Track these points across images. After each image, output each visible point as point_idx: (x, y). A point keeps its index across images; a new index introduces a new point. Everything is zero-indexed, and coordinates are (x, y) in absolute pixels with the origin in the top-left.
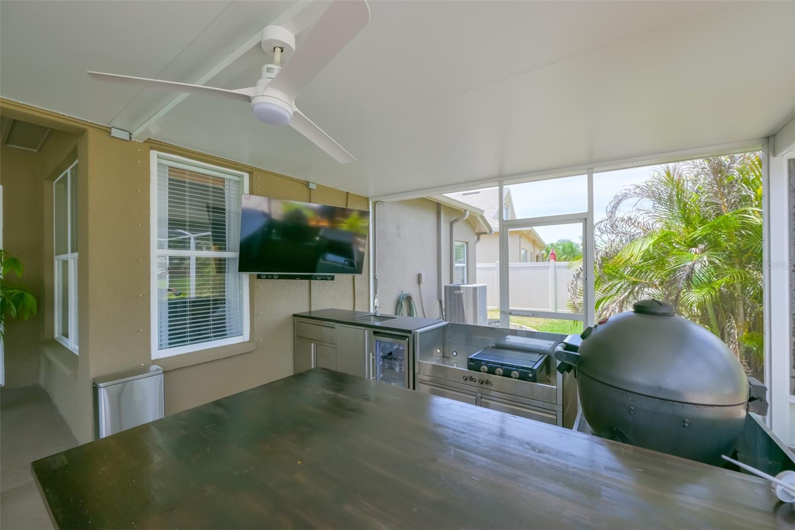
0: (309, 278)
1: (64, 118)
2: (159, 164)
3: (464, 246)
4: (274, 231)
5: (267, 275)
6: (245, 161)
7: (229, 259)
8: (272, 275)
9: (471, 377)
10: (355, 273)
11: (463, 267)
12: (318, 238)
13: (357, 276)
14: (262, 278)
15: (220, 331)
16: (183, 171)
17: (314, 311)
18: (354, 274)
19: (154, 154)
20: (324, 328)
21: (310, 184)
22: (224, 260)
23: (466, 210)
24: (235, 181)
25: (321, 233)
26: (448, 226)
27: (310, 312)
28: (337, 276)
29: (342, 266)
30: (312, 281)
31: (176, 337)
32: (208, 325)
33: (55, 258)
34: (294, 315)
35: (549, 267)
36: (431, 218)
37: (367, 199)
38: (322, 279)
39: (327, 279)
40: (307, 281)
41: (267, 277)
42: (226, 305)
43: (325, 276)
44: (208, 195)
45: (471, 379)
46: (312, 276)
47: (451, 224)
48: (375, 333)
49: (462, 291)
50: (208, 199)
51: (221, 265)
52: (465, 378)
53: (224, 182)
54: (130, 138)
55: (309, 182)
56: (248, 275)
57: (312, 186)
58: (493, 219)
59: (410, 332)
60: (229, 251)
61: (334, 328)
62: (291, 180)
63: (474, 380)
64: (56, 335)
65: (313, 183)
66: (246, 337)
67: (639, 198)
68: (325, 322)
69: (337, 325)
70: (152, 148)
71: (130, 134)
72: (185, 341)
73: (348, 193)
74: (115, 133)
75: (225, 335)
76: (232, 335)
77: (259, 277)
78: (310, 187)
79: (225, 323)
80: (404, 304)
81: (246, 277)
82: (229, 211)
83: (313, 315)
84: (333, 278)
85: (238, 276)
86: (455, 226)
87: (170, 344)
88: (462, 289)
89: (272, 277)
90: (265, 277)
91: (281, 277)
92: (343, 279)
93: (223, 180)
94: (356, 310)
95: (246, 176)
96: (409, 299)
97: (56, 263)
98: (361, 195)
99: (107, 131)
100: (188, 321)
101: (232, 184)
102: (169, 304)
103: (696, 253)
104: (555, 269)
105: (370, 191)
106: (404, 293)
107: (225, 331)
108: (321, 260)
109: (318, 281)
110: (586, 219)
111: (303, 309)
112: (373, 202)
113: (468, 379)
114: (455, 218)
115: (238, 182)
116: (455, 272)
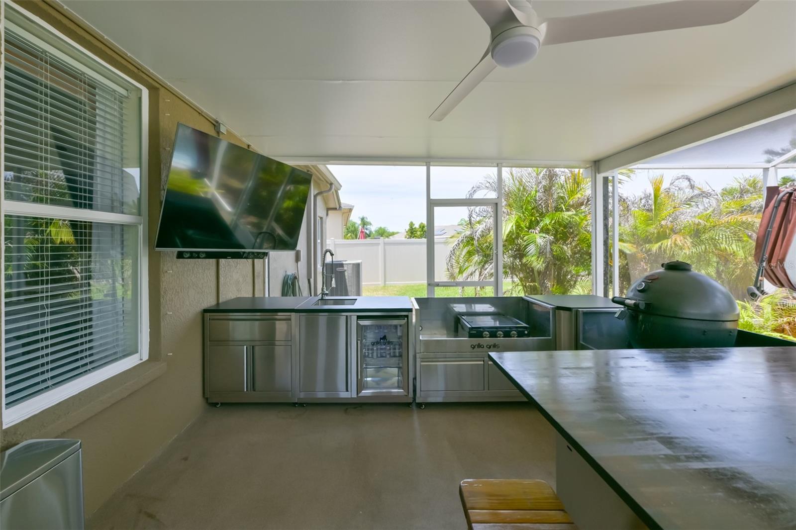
5: (191, 253)
8: (198, 253)
9: (479, 344)
14: (184, 258)
17: (223, 303)
21: (220, 125)
23: (332, 184)
27: (218, 304)
30: (218, 260)
34: (206, 311)
35: (379, 243)
41: (192, 255)
43: (257, 253)
45: (479, 346)
46: (244, 253)
47: (315, 197)
48: (359, 317)
49: (345, 268)
52: (473, 346)
55: (218, 123)
57: (223, 129)
59: (410, 310)
61: (289, 320)
62: (199, 113)
63: (482, 346)
65: (223, 125)
66: (144, 355)
67: (487, 191)
69: (295, 315)
73: (250, 146)
77: (180, 255)
78: (221, 130)
83: (221, 308)
86: (318, 199)
88: (344, 266)
89: (198, 255)
90: (188, 255)
91: (208, 255)
95: (145, 93)
103: (536, 233)
104: (384, 246)
106: (288, 273)
110: (497, 204)
111: (212, 302)
113: (476, 347)
114: (318, 191)
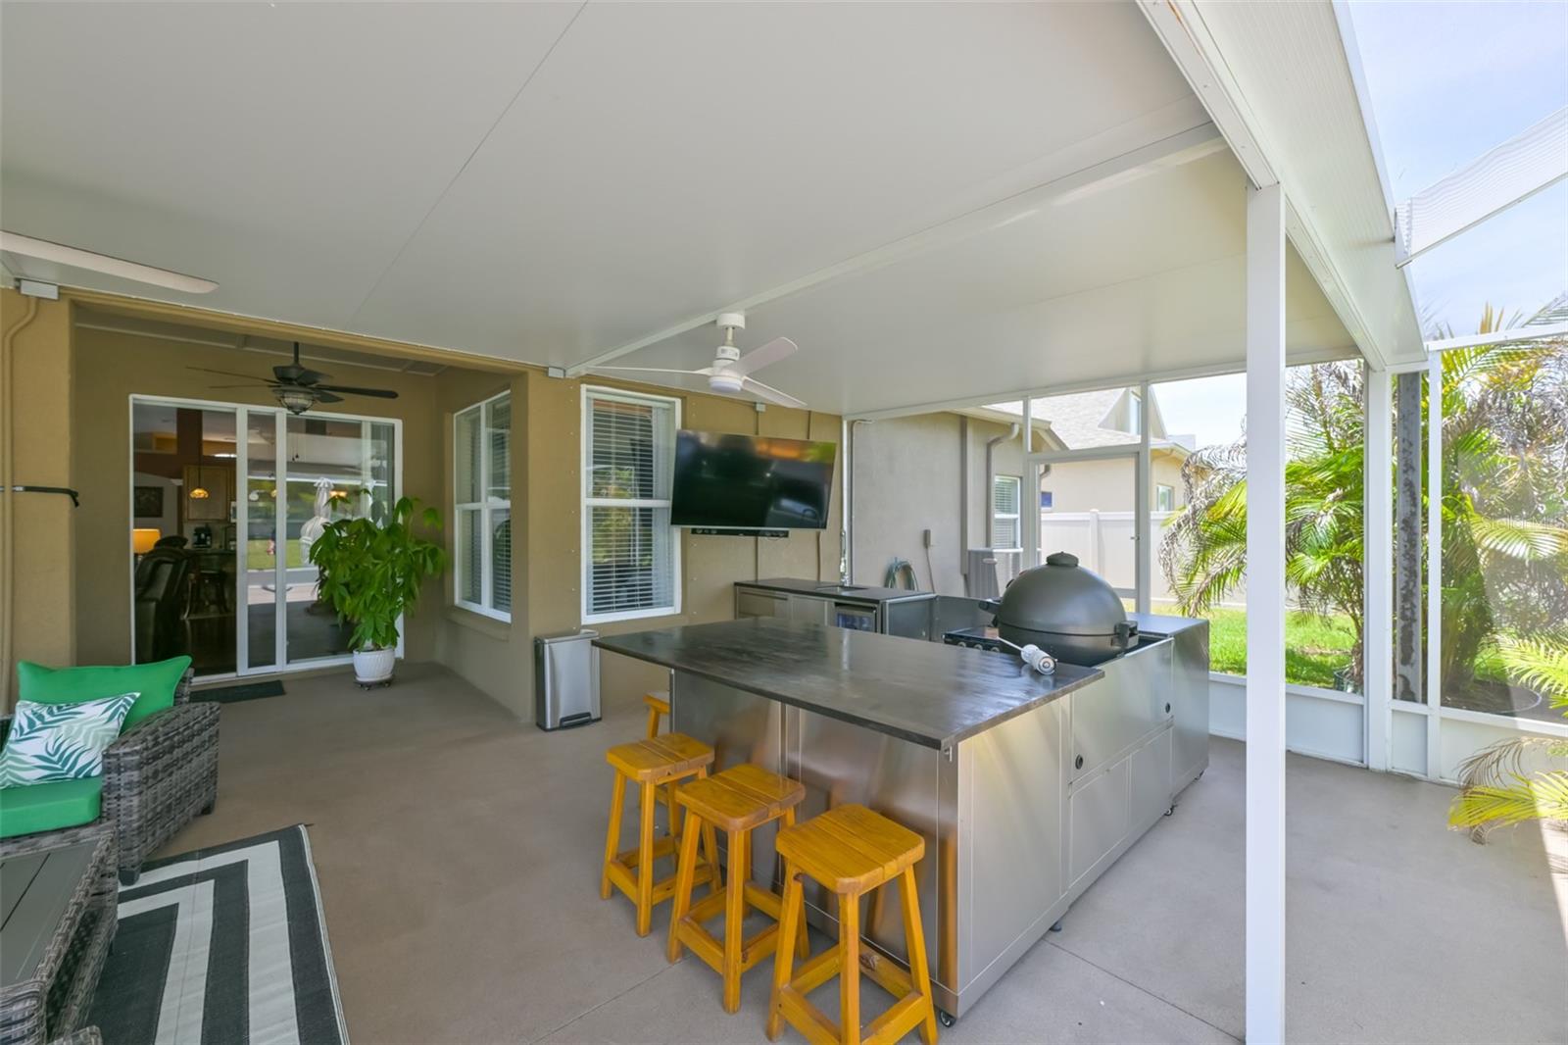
0: (756, 534)
1: (510, 363)
2: (588, 398)
3: (1016, 484)
4: (705, 463)
5: (704, 530)
6: (677, 385)
7: (656, 508)
8: (710, 530)
10: (818, 527)
11: (1015, 520)
12: (768, 475)
13: (823, 532)
14: (696, 534)
15: (647, 601)
16: (608, 403)
17: (762, 581)
18: (818, 530)
19: (584, 387)
20: (776, 601)
21: (758, 405)
22: (650, 510)
23: (1013, 424)
24: (664, 409)
25: (773, 467)
26: (982, 451)
27: (756, 580)
28: (792, 531)
29: (800, 517)
30: (759, 538)
31: (601, 603)
32: (634, 591)
33: (456, 506)
34: (736, 584)
36: (949, 440)
37: (839, 419)
38: (772, 536)
39: (778, 536)
40: (751, 539)
41: (704, 532)
42: (653, 572)
43: (776, 532)
44: (634, 430)
46: (759, 531)
47: (989, 446)
48: (837, 604)
49: (995, 560)
50: (634, 434)
51: (646, 515)
53: (651, 412)
54: (565, 375)
55: (755, 403)
56: (680, 530)
58: (1099, 426)
59: (877, 602)
60: (657, 498)
61: (786, 599)
62: (732, 401)
64: (457, 601)
65: (762, 403)
66: (676, 609)
68: (777, 592)
69: (791, 596)
70: (583, 382)
71: (565, 371)
72: (609, 608)
73: (810, 412)
74: (552, 373)
75: (651, 604)
76: (659, 605)
78: (758, 409)
79: (651, 589)
80: (898, 577)
81: (677, 532)
82: (657, 446)
83: (760, 584)
84: (786, 534)
85: (666, 531)
86: (995, 450)
87: (595, 610)
88: (995, 555)
89: (710, 532)
90: (701, 532)
91: (720, 532)
92: (801, 536)
93: (649, 409)
94: (822, 580)
95: (678, 402)
96: (906, 569)
97: (456, 512)
98: (832, 413)
99: (545, 371)
100: (614, 584)
101: (660, 412)
102: (595, 567)
105: (845, 407)
106: (898, 561)
107: (651, 599)
108: (772, 509)
109: (766, 538)
110: (1138, 453)
111: (747, 577)
112: (848, 423)
114: (995, 437)
115: (668, 410)
116: (995, 528)
